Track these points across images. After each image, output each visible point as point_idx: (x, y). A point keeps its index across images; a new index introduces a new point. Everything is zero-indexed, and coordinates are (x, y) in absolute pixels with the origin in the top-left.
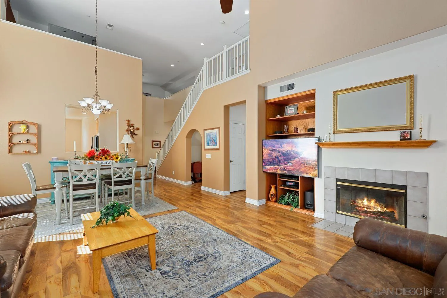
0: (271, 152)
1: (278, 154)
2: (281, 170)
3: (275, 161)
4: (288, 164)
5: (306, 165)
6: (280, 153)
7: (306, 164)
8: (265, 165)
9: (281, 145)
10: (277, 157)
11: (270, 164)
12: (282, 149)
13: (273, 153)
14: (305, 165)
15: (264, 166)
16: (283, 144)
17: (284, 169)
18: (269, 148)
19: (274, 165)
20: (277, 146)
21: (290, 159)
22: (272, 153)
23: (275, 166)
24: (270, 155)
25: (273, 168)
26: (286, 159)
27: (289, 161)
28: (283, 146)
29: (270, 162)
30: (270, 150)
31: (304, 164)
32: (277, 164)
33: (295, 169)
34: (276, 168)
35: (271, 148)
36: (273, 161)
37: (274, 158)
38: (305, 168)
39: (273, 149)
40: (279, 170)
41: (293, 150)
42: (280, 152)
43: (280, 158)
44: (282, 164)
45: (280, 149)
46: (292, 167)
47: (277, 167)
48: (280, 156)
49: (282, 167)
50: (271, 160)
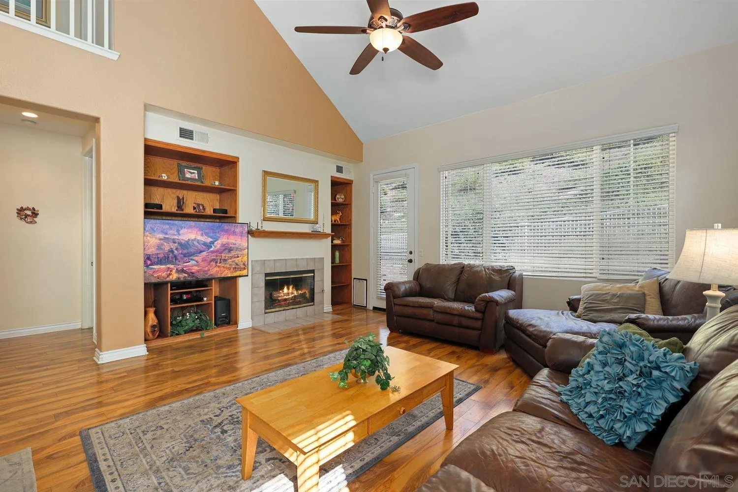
0: (162, 241)
1: (174, 246)
2: (178, 271)
3: (168, 257)
4: (190, 262)
5: (220, 263)
6: (176, 245)
7: (218, 262)
8: (152, 264)
9: (178, 231)
10: (172, 251)
11: (160, 262)
12: (180, 237)
13: (165, 244)
14: (218, 264)
15: (150, 265)
16: (182, 229)
17: (183, 271)
18: (159, 235)
19: (165, 264)
20: (172, 232)
21: (193, 254)
22: (162, 245)
23: (168, 266)
24: (159, 247)
25: (163, 268)
26: (186, 254)
27: (191, 257)
28: (181, 232)
29: (159, 259)
30: (160, 239)
31: (216, 263)
32: (171, 263)
33: (200, 270)
34: (169, 268)
35: (162, 236)
36: (165, 257)
37: (167, 251)
38: (218, 269)
39: (165, 238)
40: (174, 271)
41: (198, 239)
42: (176, 243)
43: (176, 252)
44: (179, 262)
45: (176, 237)
46: (196, 268)
47: (172, 266)
48: (177, 249)
49: (180, 267)
50: (161, 256)
